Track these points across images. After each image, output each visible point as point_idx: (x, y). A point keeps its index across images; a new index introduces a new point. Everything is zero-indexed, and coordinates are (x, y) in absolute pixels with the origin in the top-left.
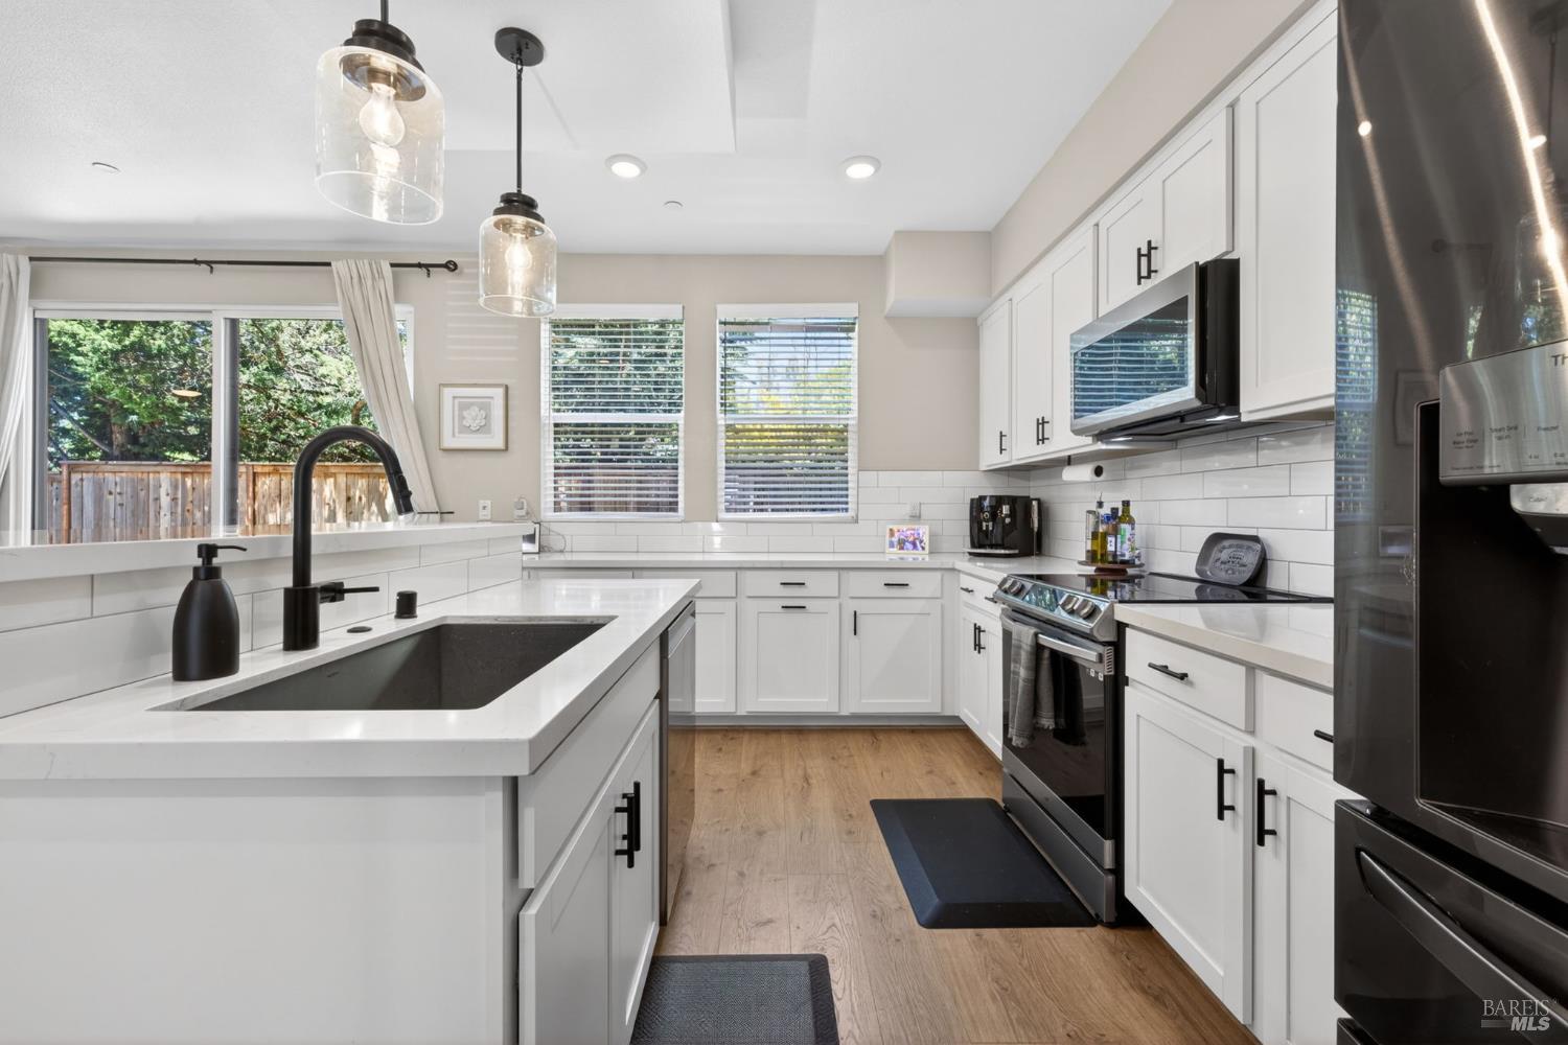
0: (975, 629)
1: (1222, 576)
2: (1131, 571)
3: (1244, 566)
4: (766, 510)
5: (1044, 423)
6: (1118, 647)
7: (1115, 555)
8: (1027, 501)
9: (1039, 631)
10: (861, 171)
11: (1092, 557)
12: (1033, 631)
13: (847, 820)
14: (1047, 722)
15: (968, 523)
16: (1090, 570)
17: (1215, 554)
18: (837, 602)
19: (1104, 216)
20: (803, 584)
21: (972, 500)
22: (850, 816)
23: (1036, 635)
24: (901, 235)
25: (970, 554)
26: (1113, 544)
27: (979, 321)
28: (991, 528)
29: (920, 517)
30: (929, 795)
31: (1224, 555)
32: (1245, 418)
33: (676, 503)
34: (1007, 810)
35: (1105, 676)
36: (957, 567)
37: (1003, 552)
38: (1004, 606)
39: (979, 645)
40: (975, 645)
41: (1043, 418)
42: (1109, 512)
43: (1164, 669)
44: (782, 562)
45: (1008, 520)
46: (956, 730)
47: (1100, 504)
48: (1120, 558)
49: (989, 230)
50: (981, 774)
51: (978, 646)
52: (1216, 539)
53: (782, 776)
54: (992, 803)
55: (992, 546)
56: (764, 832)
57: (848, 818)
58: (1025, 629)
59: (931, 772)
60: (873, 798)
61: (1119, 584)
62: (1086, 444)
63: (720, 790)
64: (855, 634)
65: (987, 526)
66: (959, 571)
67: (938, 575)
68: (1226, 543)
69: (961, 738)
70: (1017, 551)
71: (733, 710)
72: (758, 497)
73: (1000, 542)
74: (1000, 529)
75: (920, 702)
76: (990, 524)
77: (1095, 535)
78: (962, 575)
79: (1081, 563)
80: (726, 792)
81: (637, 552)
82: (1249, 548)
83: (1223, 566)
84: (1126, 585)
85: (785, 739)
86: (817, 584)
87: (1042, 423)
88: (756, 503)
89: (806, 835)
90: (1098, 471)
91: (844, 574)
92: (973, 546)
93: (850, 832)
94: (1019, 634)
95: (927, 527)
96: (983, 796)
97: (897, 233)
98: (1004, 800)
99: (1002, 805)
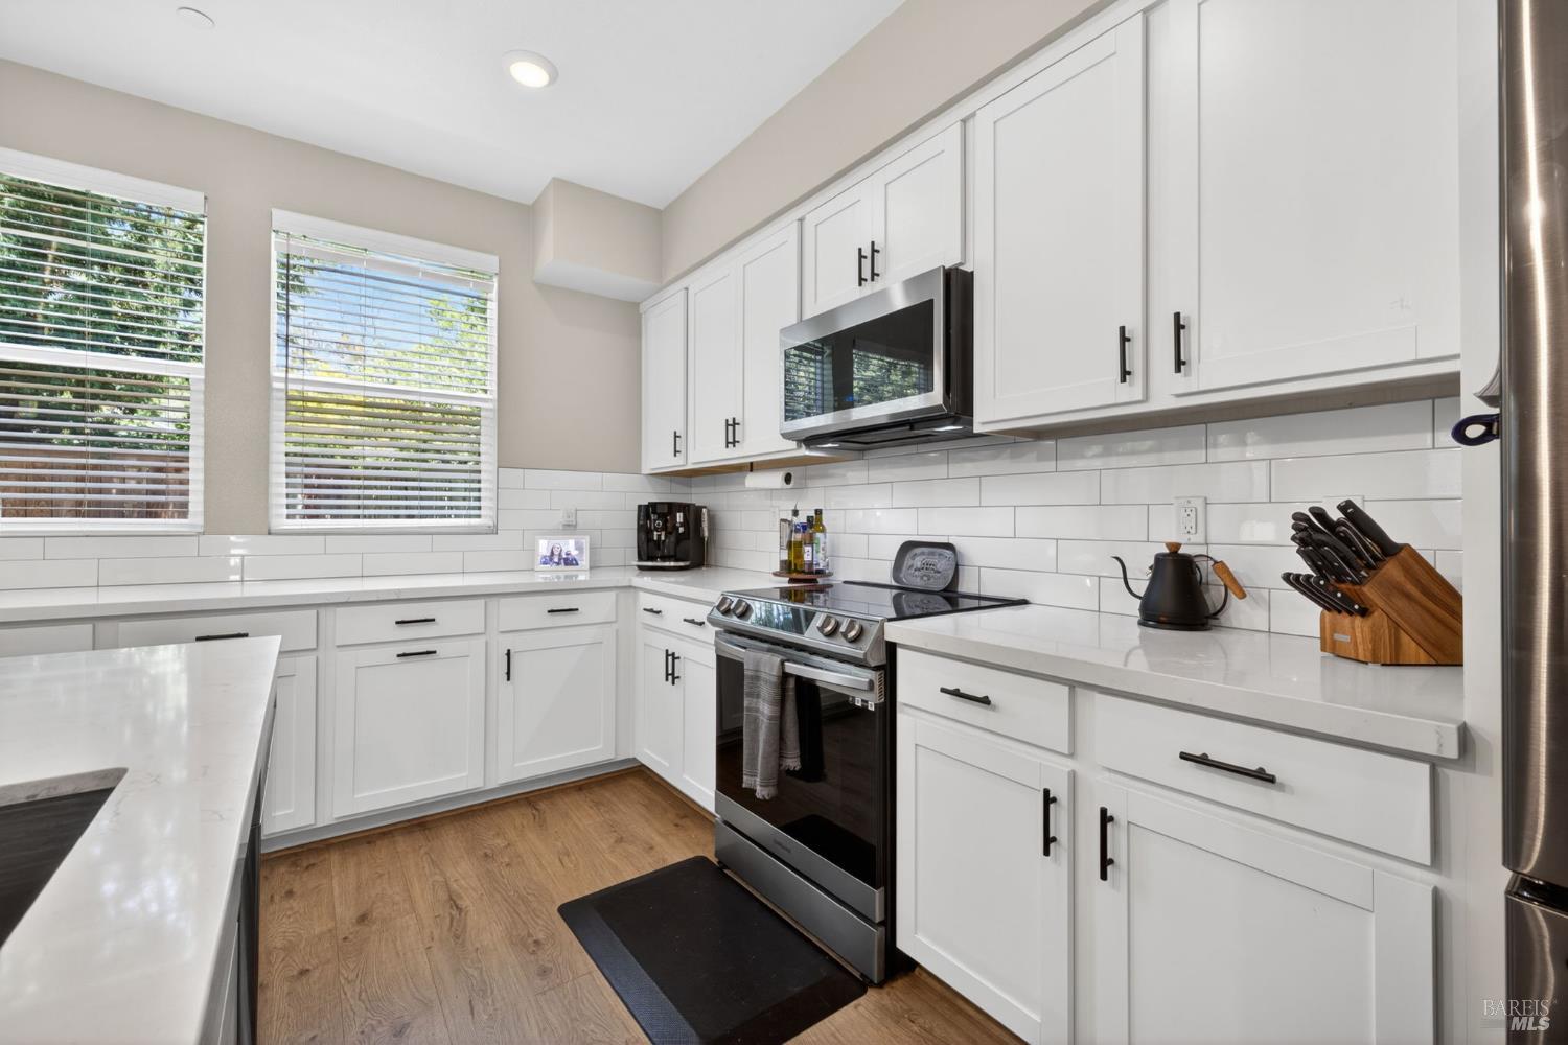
0: (667, 655)
1: (917, 582)
2: (821, 581)
3: (939, 572)
4: (323, 517)
5: (735, 424)
6: (888, 671)
7: (811, 564)
8: (699, 510)
9: (785, 658)
10: (529, 75)
11: (787, 568)
12: (777, 659)
13: (534, 952)
14: (793, 763)
15: (636, 531)
16: (784, 582)
17: (908, 562)
18: (482, 639)
19: (813, 212)
20: (434, 620)
21: (639, 506)
22: (537, 942)
23: (782, 663)
24: (560, 184)
25: (640, 568)
26: (810, 553)
27: (642, 308)
28: (663, 538)
29: (575, 526)
30: (629, 874)
31: (918, 562)
32: (977, 429)
33: (185, 505)
34: (723, 865)
35: (876, 705)
36: (634, 585)
37: (672, 564)
38: (718, 629)
39: (673, 674)
40: (667, 675)
41: (734, 419)
42: (805, 521)
43: (956, 693)
44: (395, 591)
45: (681, 530)
46: (635, 775)
47: (796, 513)
48: (815, 568)
49: (661, 207)
50: (677, 825)
51: (672, 676)
52: (907, 547)
53: (414, 909)
54: (700, 862)
55: (664, 559)
56: (406, 1026)
57: (532, 948)
58: (767, 657)
59: (620, 840)
60: (559, 903)
61: (815, 594)
62: (791, 449)
63: (304, 972)
64: (508, 679)
65: (659, 536)
66: (635, 588)
67: (612, 595)
68: (918, 550)
69: (639, 783)
70: (687, 563)
71: (312, 822)
72: (310, 497)
73: (672, 553)
74: (673, 538)
75: (590, 751)
76: (663, 533)
77: (790, 545)
78: (641, 594)
79: (775, 574)
80: (316, 974)
81: (98, 586)
82: (940, 555)
83: (916, 573)
84: (821, 595)
85: (402, 843)
86: (450, 617)
87: (732, 425)
88: (307, 507)
89: (479, 1007)
90: (788, 479)
91: (493, 602)
92: (640, 558)
93: (544, 972)
94: (757, 663)
95: (588, 538)
96: (691, 855)
97: (555, 179)
98: (717, 855)
99: (715, 860)
